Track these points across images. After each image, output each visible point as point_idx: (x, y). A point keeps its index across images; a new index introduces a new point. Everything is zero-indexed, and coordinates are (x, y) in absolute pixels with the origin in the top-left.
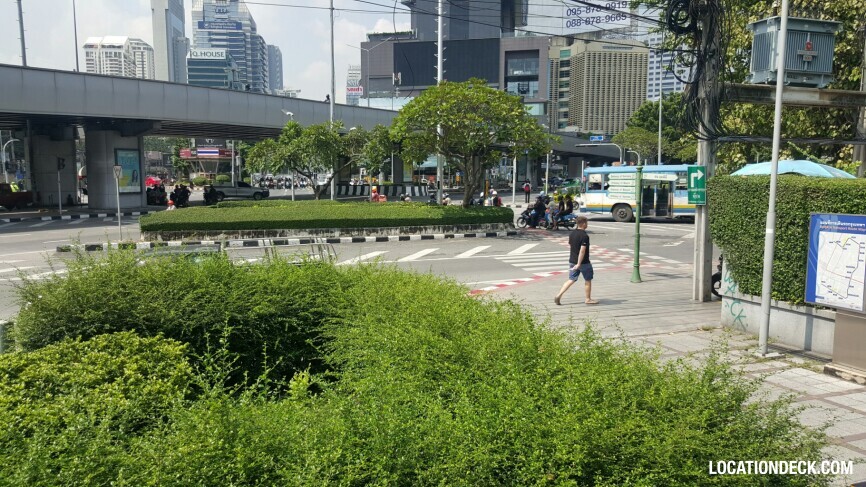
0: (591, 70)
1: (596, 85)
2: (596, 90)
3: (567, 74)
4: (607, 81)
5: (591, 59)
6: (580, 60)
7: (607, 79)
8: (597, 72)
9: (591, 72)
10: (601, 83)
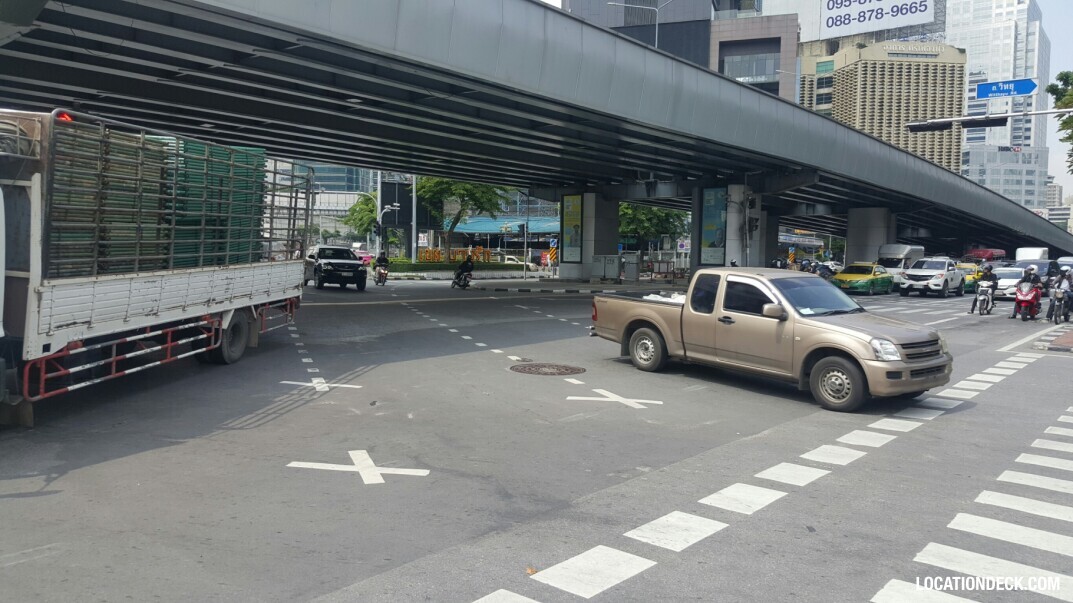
0: (869, 90)
1: (876, 114)
2: (876, 121)
3: (828, 98)
4: (894, 108)
5: (869, 72)
6: (849, 75)
7: (894, 105)
8: (877, 93)
9: (869, 93)
10: (886, 110)
